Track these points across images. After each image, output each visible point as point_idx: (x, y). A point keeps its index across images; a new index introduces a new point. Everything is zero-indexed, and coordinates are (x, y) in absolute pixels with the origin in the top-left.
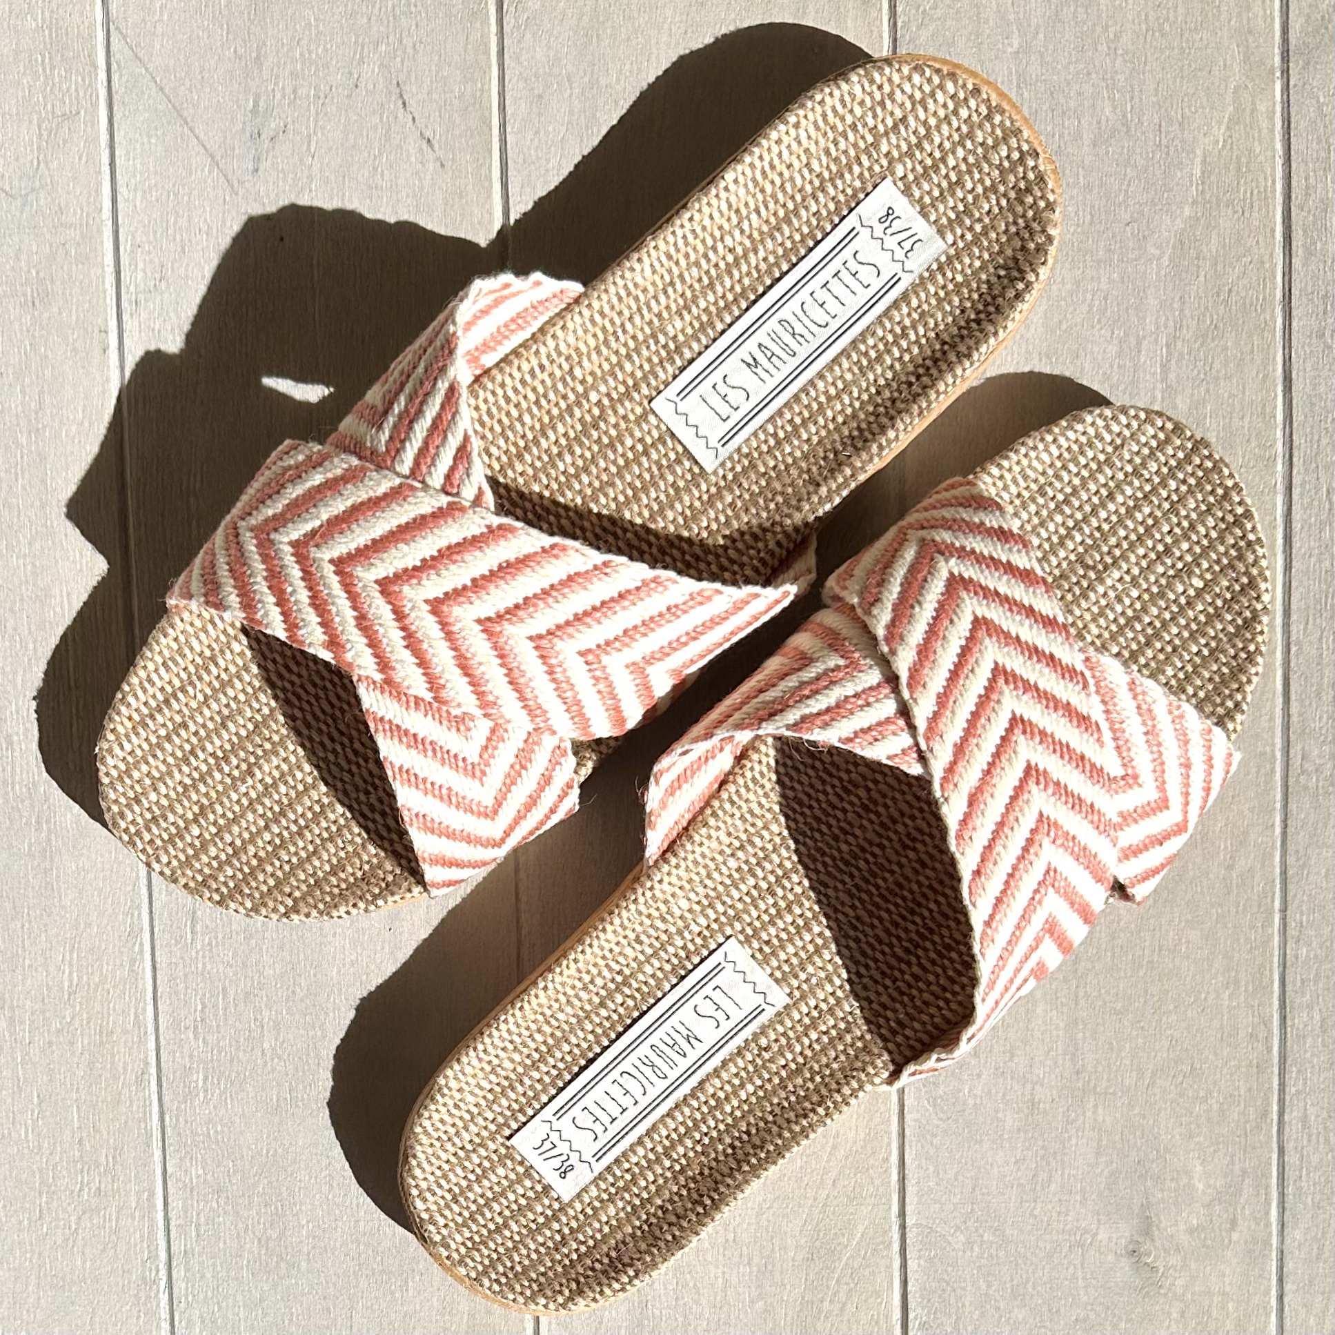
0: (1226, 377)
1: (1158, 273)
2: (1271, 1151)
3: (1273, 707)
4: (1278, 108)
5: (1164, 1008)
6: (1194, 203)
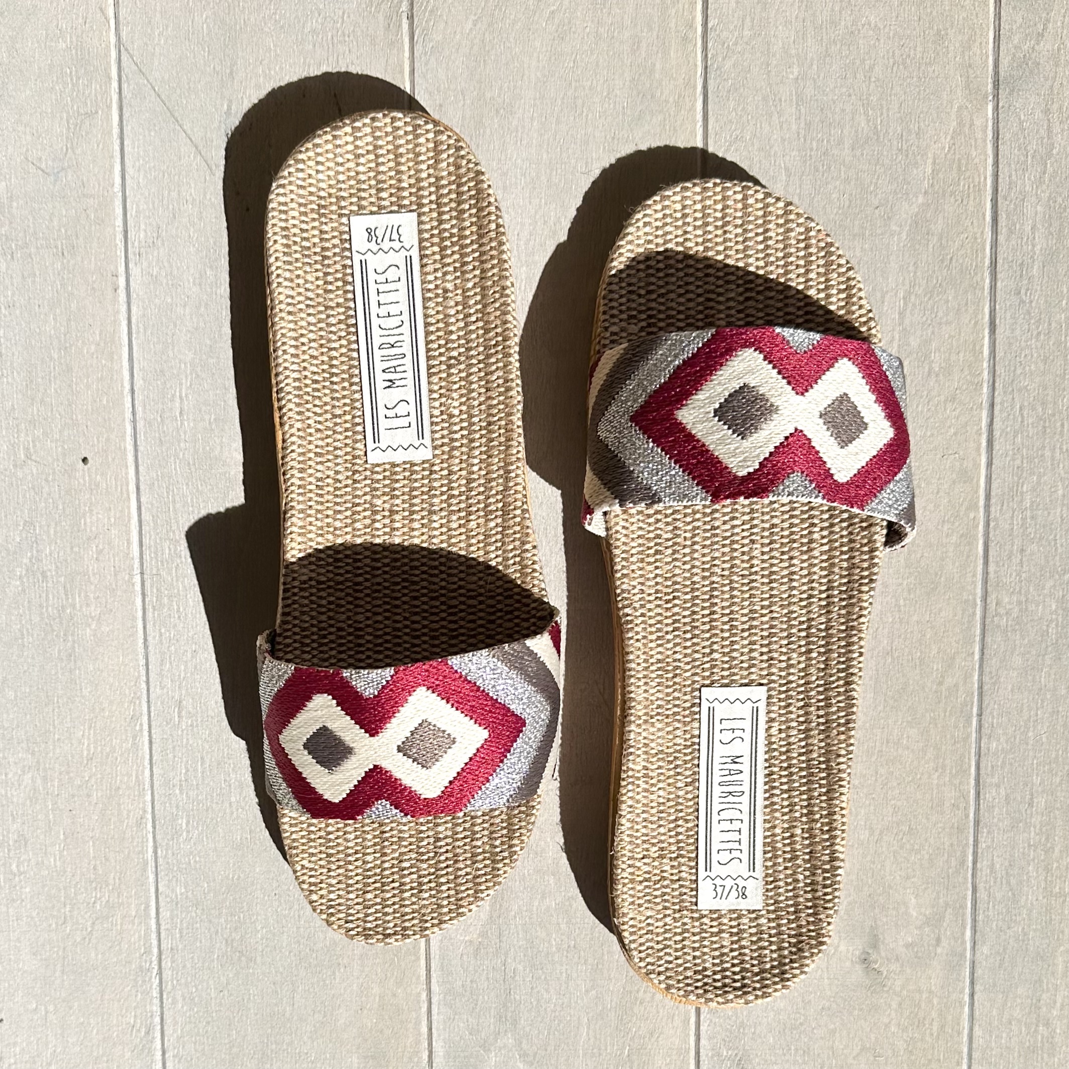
0: (948, 323)
1: (898, 245)
2: (967, 889)
3: (975, 567)
4: (990, 124)
5: (889, 785)
6: (926, 193)
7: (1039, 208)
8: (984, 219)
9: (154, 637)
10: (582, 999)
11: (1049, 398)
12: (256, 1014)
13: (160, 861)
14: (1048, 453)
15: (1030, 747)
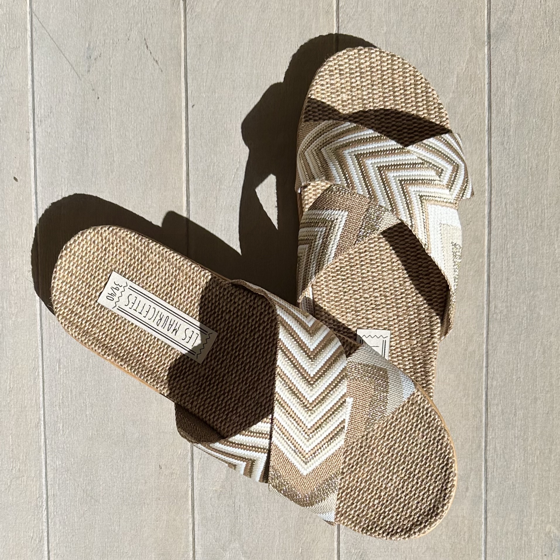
2: (482, 461)
3: (483, 288)
4: (486, 57)
6: (453, 92)
7: (512, 100)
8: (484, 106)
9: (46, 325)
10: (276, 522)
11: (520, 199)
12: (99, 531)
13: (48, 447)
14: (520, 228)
15: (514, 384)
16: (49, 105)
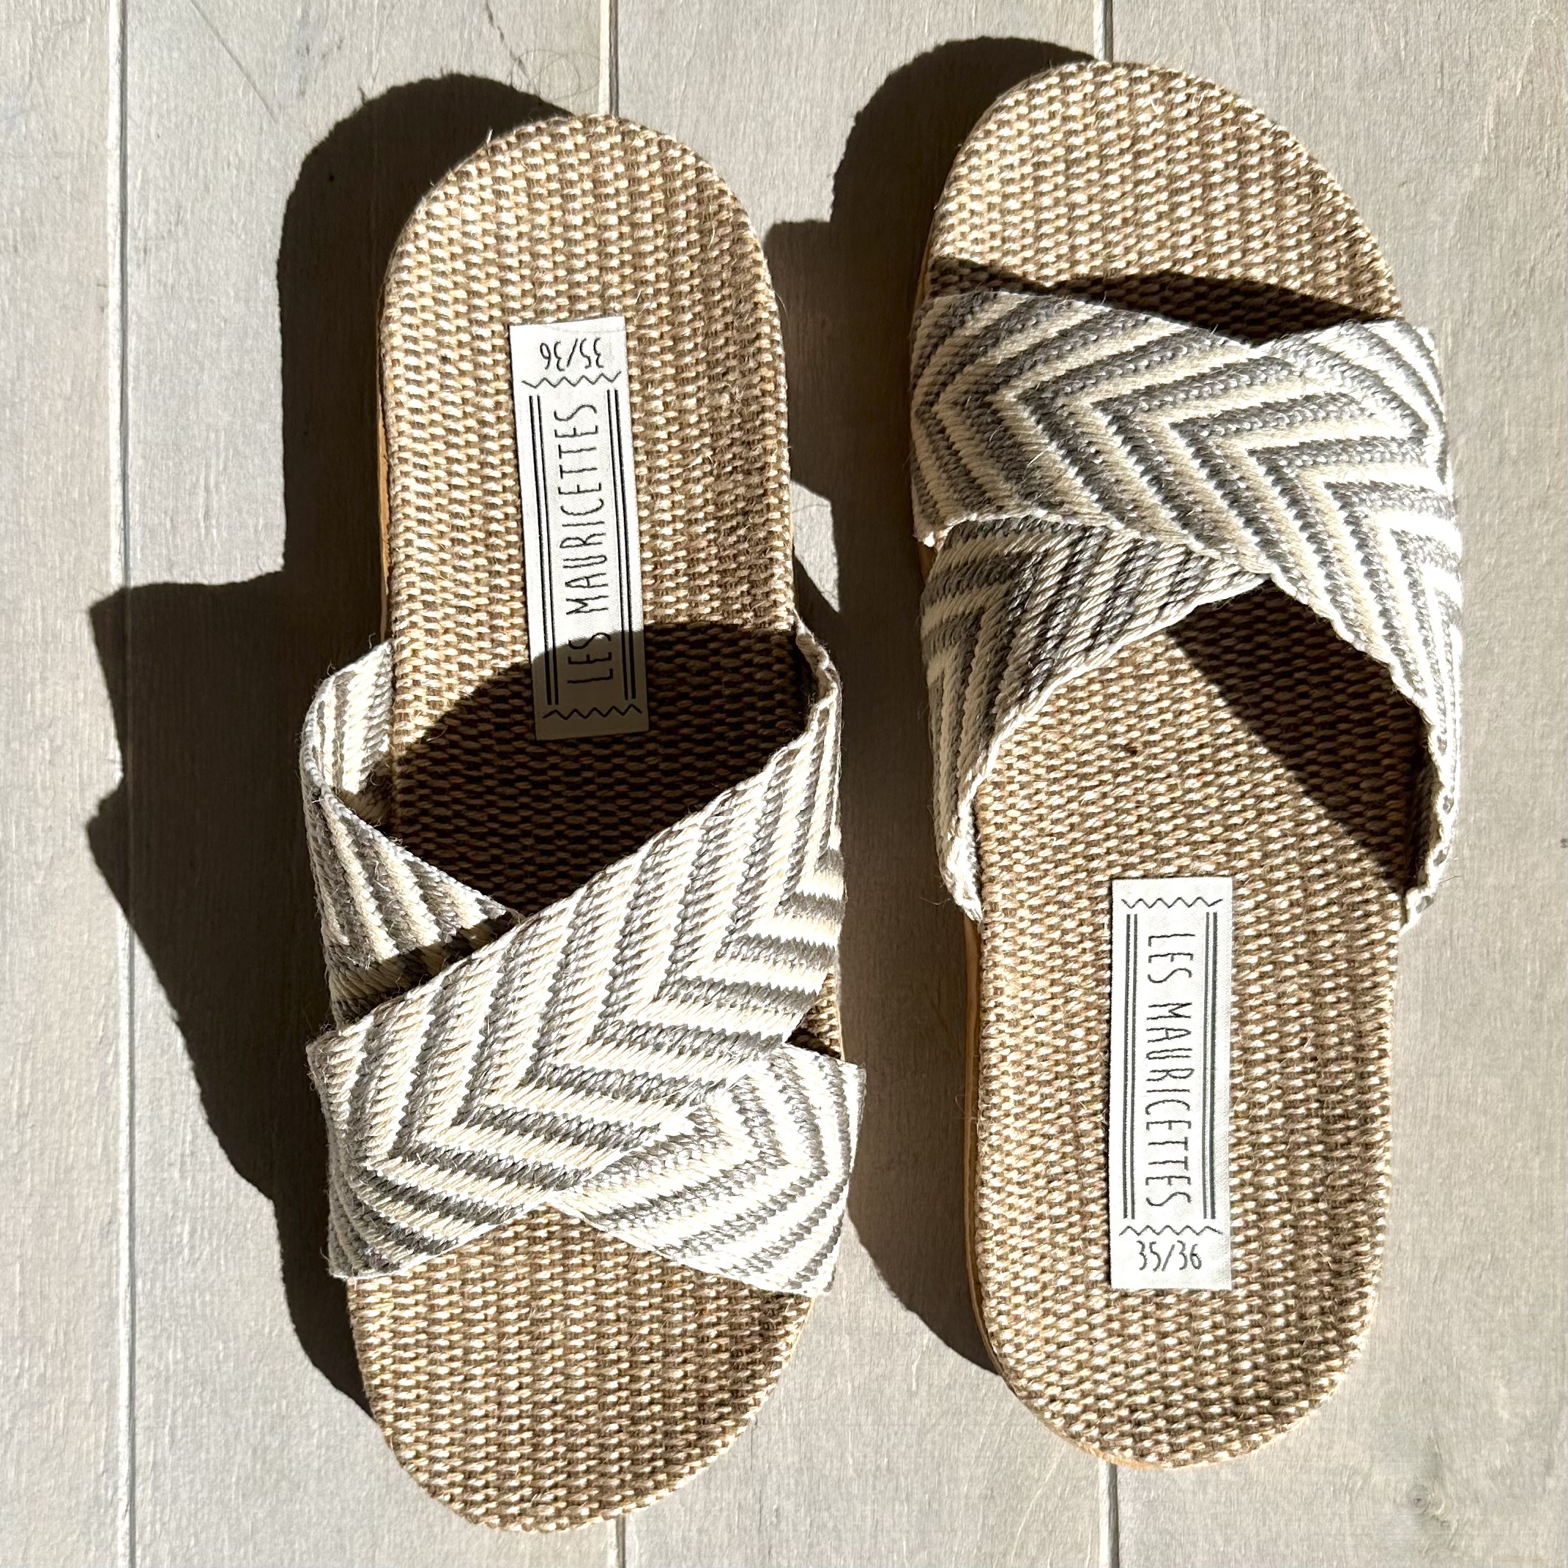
1: (1441, 245)
5: (1455, 1177)
6: (1485, 160)
16: (173, 201)
